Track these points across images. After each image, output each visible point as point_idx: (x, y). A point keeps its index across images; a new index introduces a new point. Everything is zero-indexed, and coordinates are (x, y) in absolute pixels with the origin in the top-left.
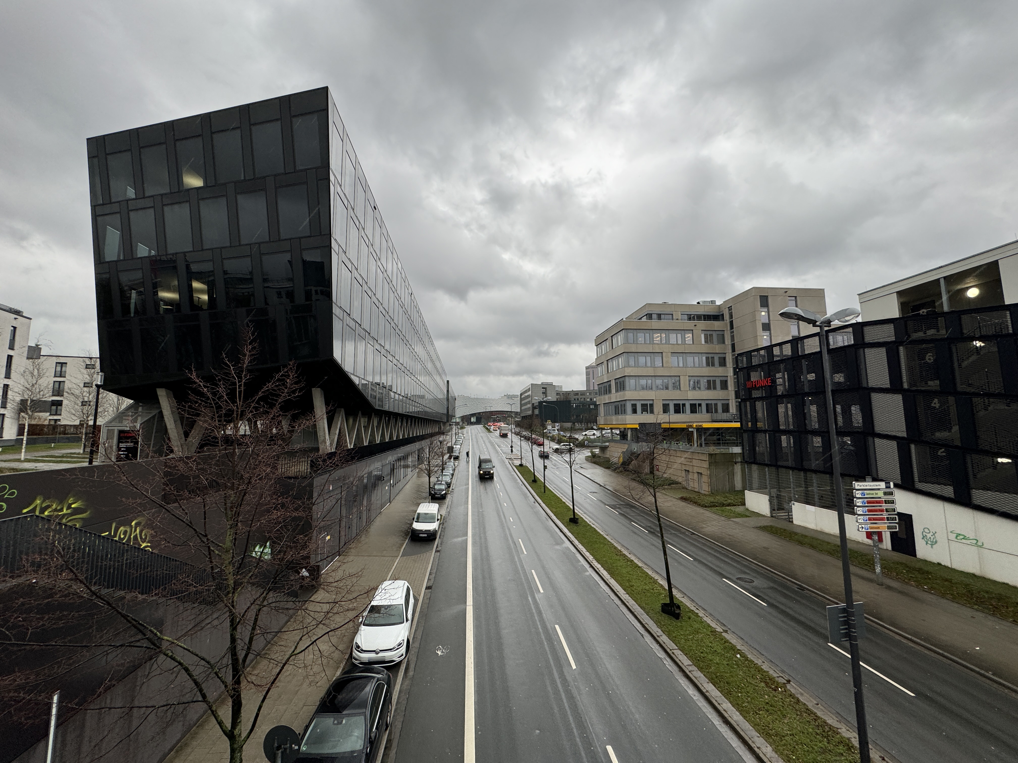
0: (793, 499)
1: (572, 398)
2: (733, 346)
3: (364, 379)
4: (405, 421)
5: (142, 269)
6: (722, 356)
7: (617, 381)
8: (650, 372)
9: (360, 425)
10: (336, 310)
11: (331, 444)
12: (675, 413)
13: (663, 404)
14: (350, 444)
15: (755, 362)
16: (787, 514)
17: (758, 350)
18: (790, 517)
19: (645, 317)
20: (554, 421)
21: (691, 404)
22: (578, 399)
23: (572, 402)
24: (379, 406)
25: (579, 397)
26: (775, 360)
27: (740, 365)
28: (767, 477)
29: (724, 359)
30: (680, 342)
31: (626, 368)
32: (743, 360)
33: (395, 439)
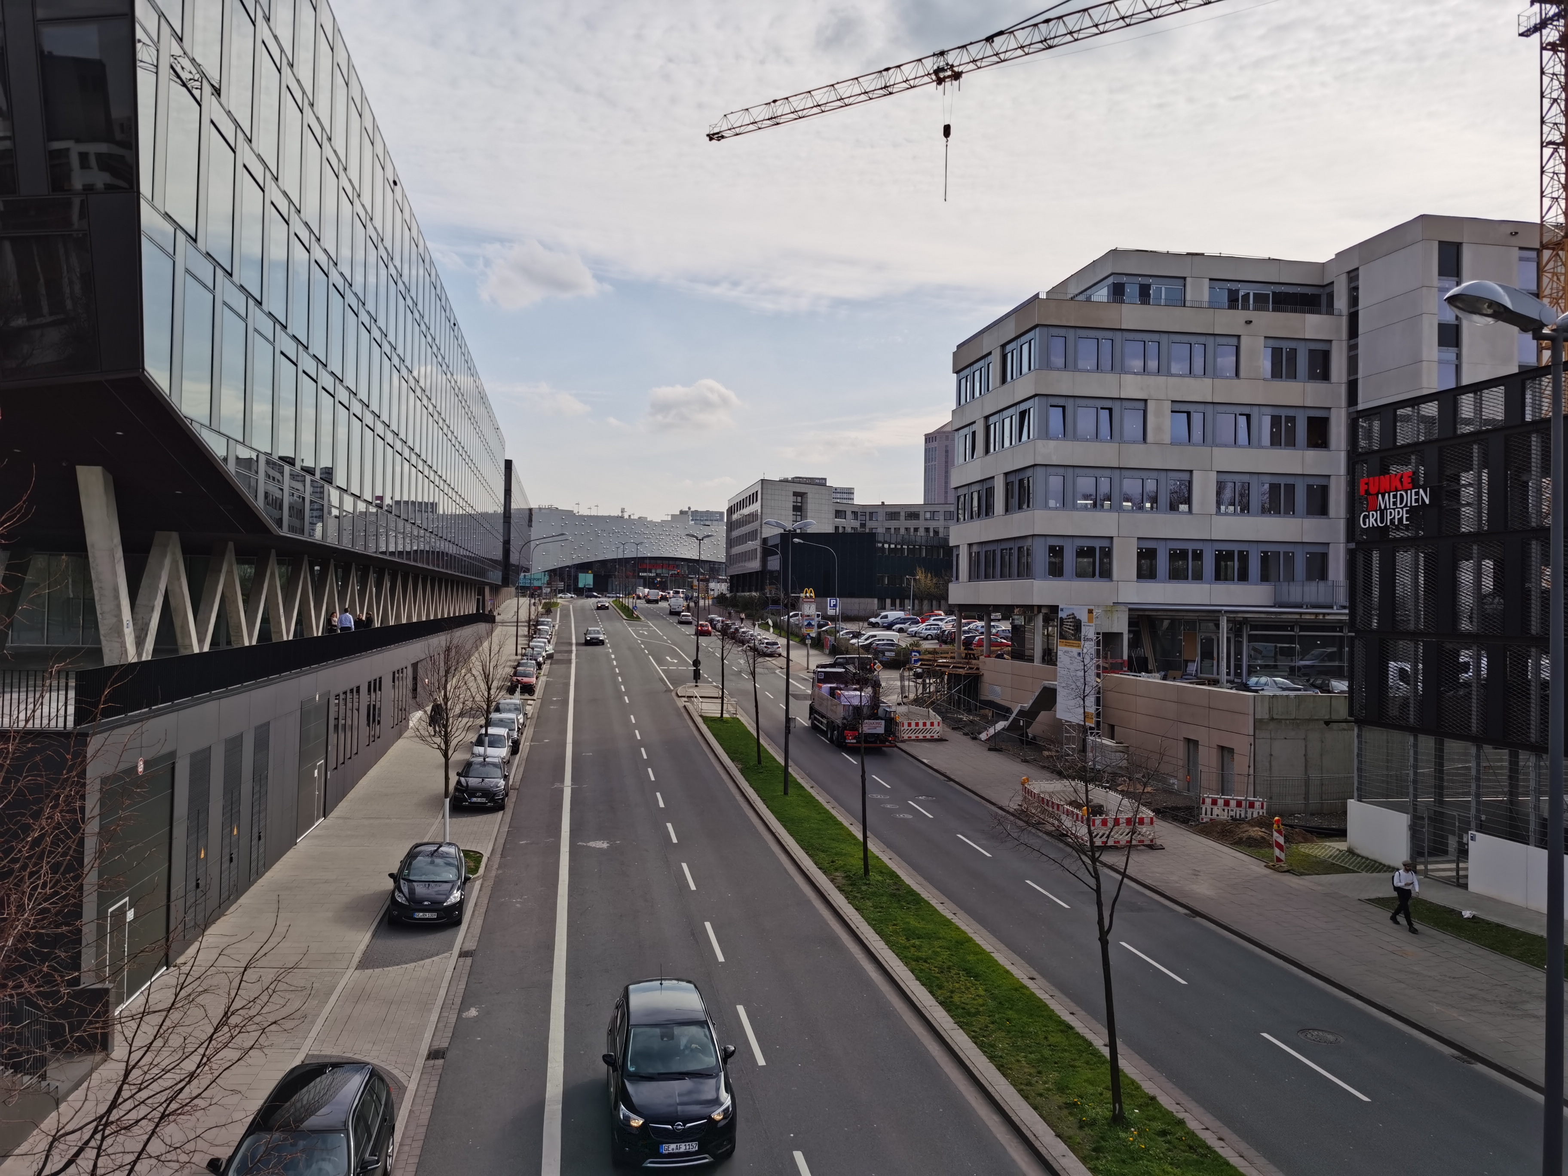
0: (1473, 825)
1: (879, 526)
2: (1352, 386)
3: (243, 444)
4: (372, 579)
6: (1320, 415)
7: (1011, 478)
8: (1109, 454)
9: (229, 585)
11: (140, 643)
12: (1170, 578)
14: (201, 641)
15: (1405, 435)
16: (1454, 866)
17: (1415, 402)
18: (1461, 873)
19: (1104, 292)
20: (823, 592)
21: (1217, 554)
22: (897, 530)
23: (881, 538)
24: (292, 529)
25: (903, 523)
26: (1459, 432)
27: (1363, 443)
28: (1411, 763)
29: (1326, 423)
30: (1198, 369)
31: (1040, 443)
32: (1370, 431)
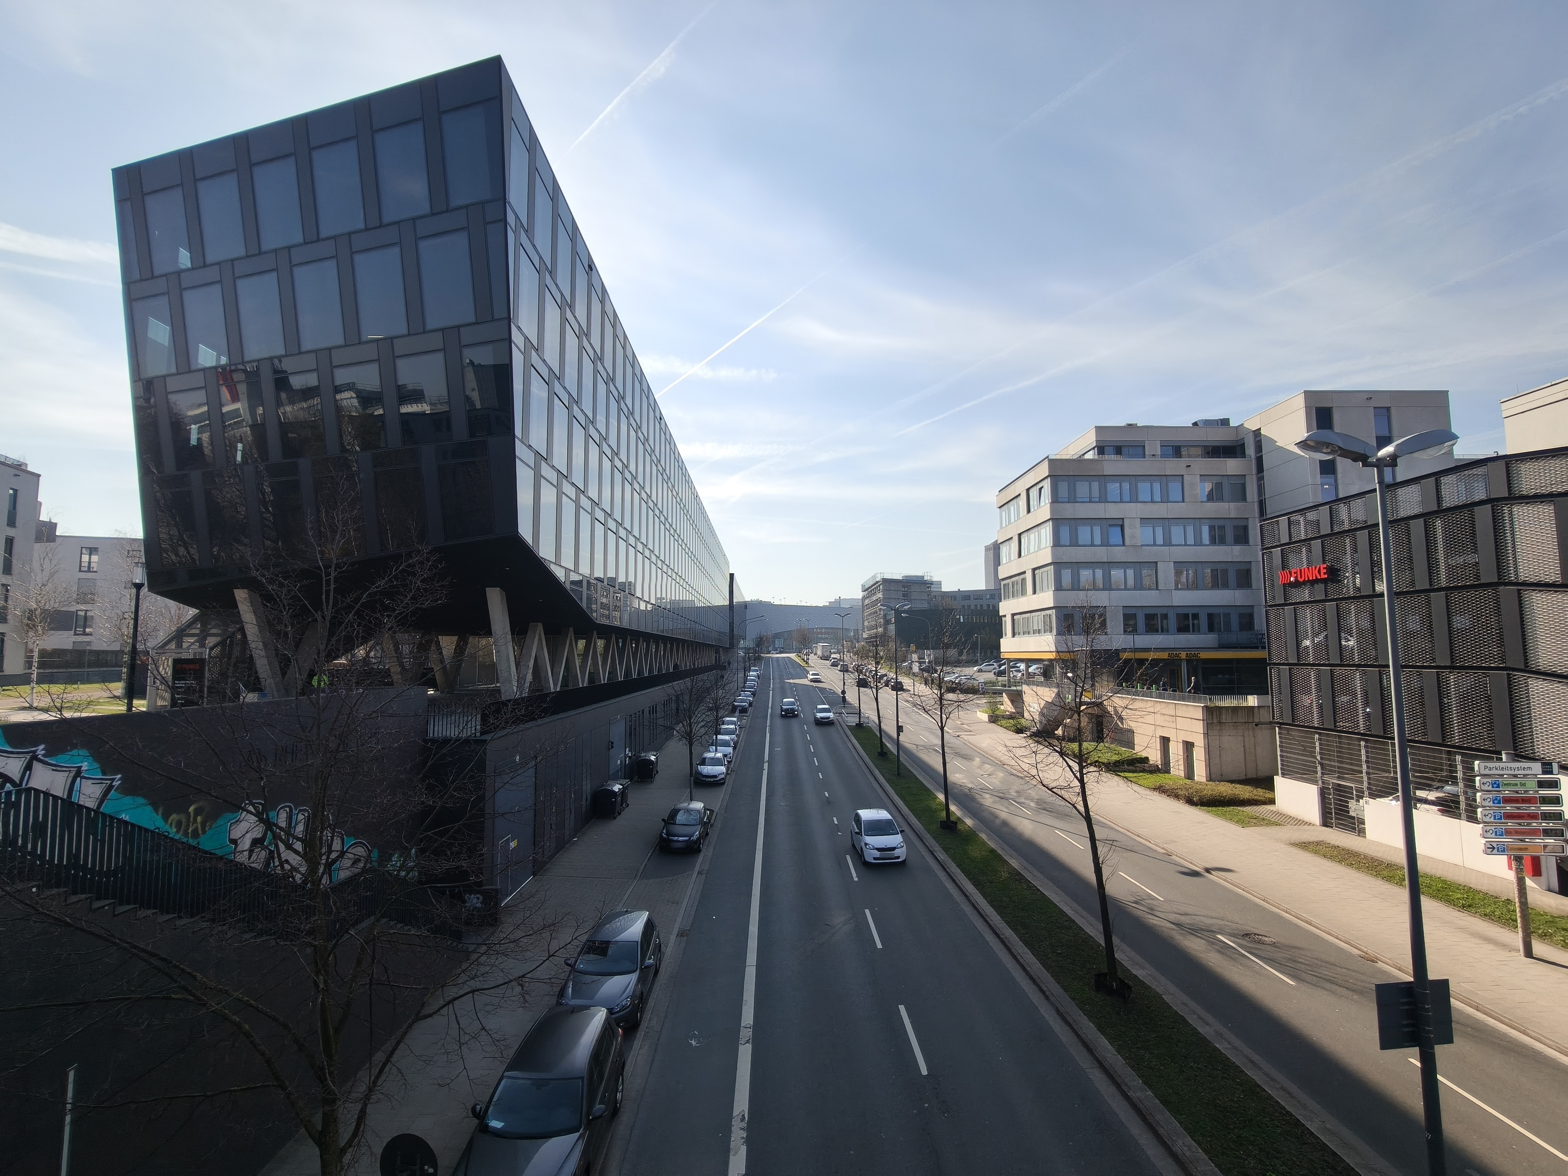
0: (1366, 793)
1: (958, 603)
2: (1262, 504)
3: (574, 571)
5: (205, 387)
6: (1242, 523)
8: (1101, 554)
9: (571, 651)
10: (520, 450)
11: (520, 686)
12: (1146, 632)
13: (1124, 614)
14: (555, 685)
15: (1298, 534)
17: (1306, 510)
18: (1361, 826)
19: (1091, 452)
20: (922, 647)
21: (1178, 615)
22: (969, 606)
23: (959, 612)
24: (603, 617)
25: (971, 601)
26: (1336, 530)
27: (1268, 541)
28: (1318, 749)
29: (1245, 528)
30: (1157, 498)
33: (635, 676)
